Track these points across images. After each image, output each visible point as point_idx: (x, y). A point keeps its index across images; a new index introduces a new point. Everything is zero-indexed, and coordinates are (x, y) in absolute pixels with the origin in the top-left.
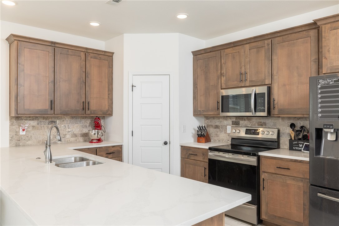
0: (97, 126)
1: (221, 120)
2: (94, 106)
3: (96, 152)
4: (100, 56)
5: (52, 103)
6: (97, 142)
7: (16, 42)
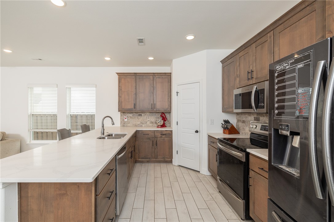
1: (246, 116)
2: (158, 106)
4: (162, 76)
5: (135, 105)
6: (160, 127)
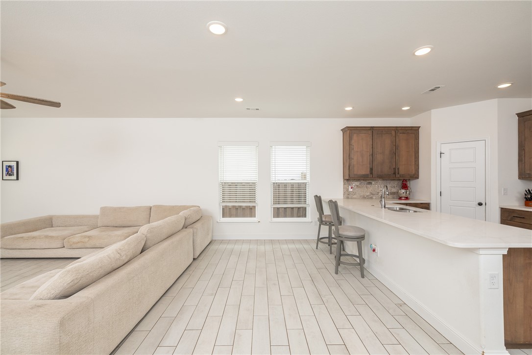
0: (405, 187)
2: (402, 171)
3: (407, 204)
4: (408, 131)
5: (371, 169)
7: (349, 131)
